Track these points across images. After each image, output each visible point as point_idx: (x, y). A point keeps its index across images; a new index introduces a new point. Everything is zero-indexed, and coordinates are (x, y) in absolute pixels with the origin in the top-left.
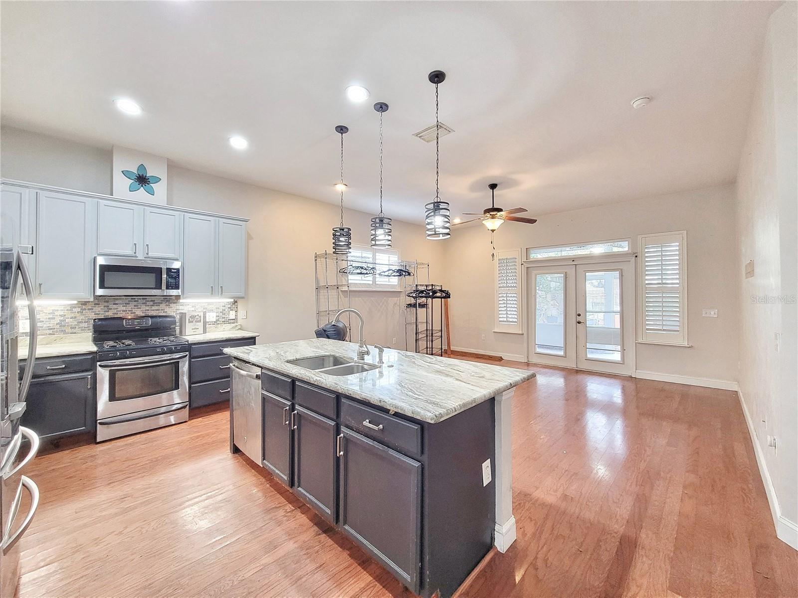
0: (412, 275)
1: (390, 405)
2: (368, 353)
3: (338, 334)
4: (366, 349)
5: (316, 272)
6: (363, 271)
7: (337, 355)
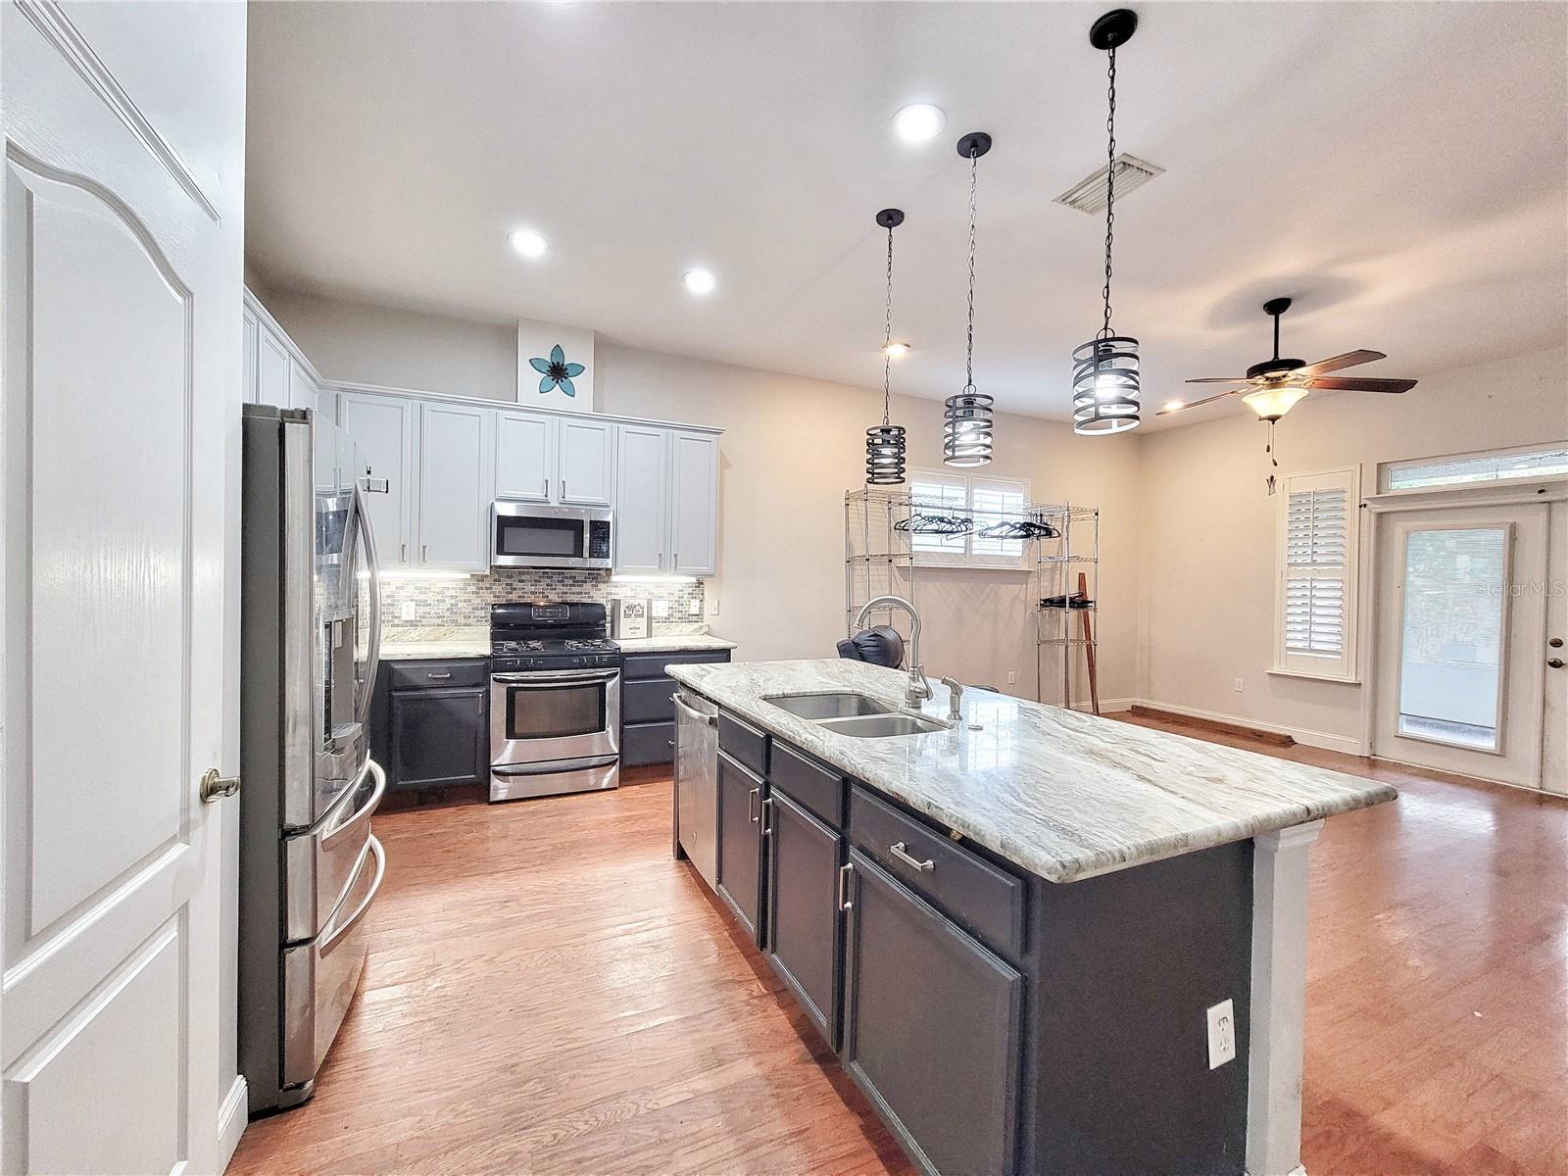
0: (1056, 534)
1: (951, 817)
2: (927, 694)
3: (882, 651)
4: (923, 686)
5: (847, 530)
6: (945, 526)
7: (866, 693)
